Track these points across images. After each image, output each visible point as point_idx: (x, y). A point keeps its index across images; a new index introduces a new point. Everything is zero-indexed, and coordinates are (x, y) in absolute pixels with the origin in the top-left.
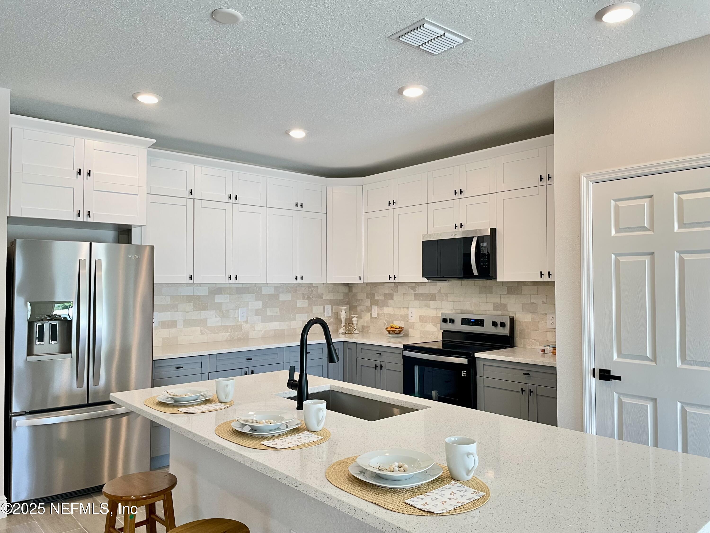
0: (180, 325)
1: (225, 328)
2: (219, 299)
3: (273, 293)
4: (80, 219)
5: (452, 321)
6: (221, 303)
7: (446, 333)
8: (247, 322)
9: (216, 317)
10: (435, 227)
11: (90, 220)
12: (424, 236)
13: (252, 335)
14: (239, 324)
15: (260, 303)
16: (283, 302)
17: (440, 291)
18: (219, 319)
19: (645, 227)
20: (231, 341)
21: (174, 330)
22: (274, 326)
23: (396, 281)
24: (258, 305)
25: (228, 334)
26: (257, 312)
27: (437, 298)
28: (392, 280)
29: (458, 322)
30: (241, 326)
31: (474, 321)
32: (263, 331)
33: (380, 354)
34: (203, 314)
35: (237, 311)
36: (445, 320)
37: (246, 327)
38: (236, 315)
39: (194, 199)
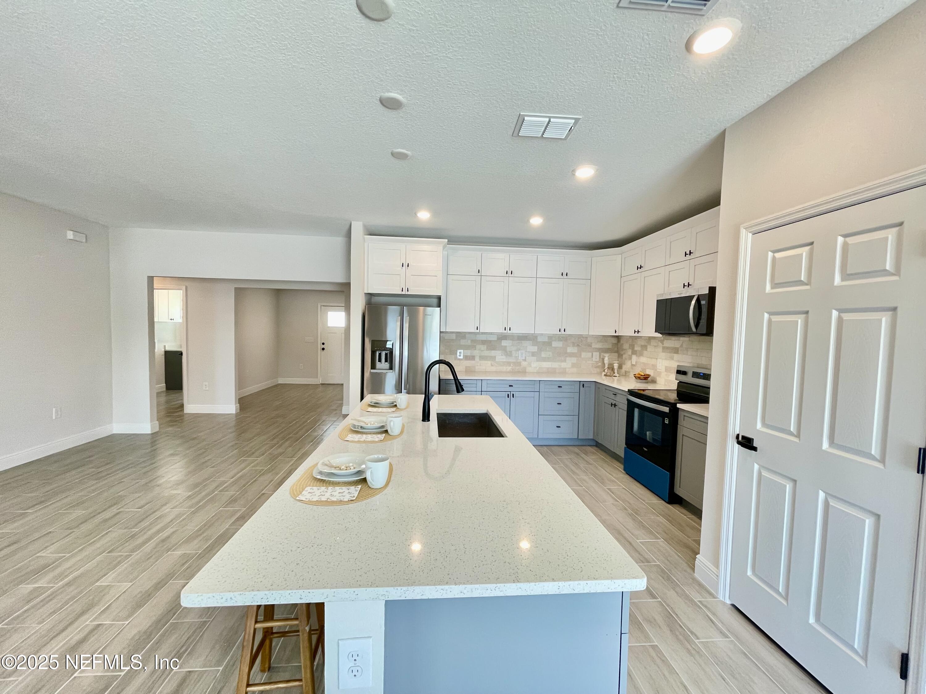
0: (477, 359)
1: (509, 364)
2: (504, 343)
3: (547, 341)
4: (403, 293)
5: (684, 373)
6: (506, 346)
7: (680, 384)
8: (525, 360)
9: (502, 355)
10: (670, 286)
11: (409, 293)
12: (658, 295)
13: (529, 369)
14: (518, 361)
15: (536, 347)
16: (555, 348)
17: (682, 346)
18: (504, 357)
19: (801, 281)
20: (513, 373)
21: (473, 362)
22: (546, 365)
23: (639, 335)
24: (535, 349)
25: (511, 367)
26: (533, 354)
27: (680, 352)
28: (636, 334)
29: (690, 374)
30: (520, 363)
31: (702, 374)
32: (538, 368)
33: (616, 395)
34: (493, 353)
35: (518, 352)
36: (679, 372)
37: (524, 364)
38: (517, 355)
39: (481, 276)
